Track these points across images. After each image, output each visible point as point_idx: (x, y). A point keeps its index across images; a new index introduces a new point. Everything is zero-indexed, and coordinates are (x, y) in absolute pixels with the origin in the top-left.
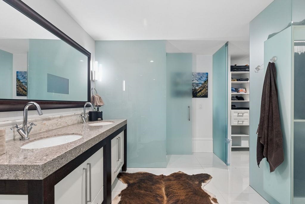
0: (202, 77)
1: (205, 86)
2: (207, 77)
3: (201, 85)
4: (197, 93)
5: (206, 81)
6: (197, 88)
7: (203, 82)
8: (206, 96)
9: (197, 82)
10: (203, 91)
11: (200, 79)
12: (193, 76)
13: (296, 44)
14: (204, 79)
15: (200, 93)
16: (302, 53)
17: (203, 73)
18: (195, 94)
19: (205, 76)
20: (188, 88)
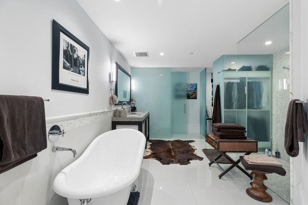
0: (193, 86)
1: (195, 92)
2: (196, 86)
3: (192, 91)
4: (190, 96)
5: (196, 89)
6: (190, 93)
7: (194, 89)
8: (196, 98)
9: (190, 89)
10: (193, 95)
11: (192, 87)
12: (187, 86)
13: (225, 79)
14: (195, 87)
15: (192, 96)
16: (227, 83)
17: (194, 84)
18: (189, 97)
19: (195, 85)
20: (184, 93)
